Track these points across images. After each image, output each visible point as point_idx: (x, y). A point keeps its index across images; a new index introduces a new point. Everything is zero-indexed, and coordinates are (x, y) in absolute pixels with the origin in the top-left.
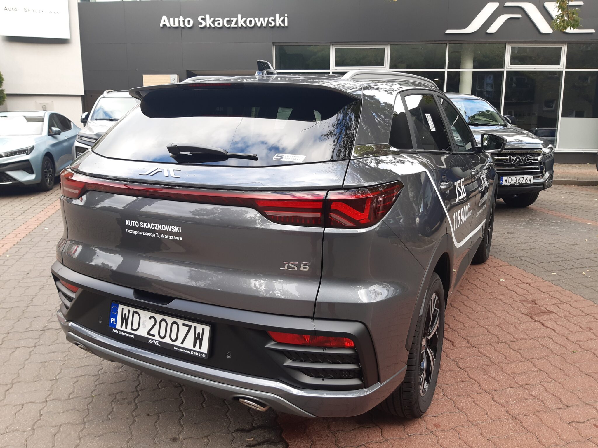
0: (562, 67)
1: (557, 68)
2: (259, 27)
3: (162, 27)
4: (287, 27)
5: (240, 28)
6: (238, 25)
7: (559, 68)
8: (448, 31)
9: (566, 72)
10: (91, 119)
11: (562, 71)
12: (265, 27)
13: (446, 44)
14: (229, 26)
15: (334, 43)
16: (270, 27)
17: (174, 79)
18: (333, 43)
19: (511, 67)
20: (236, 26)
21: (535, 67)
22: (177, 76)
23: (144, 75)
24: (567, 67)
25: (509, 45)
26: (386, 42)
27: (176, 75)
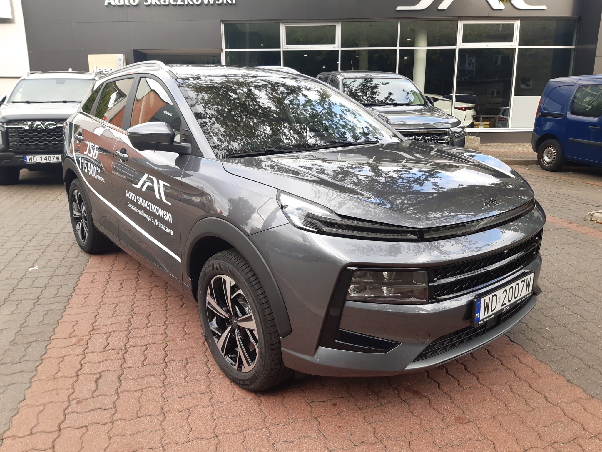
0: (515, 44)
1: (510, 45)
2: (206, 5)
3: (107, 6)
4: (234, 4)
5: (187, 5)
6: (184, 2)
7: (512, 45)
8: (399, 8)
9: (519, 49)
11: (515, 48)
12: (212, 5)
13: (398, 21)
14: (175, 3)
15: (284, 21)
16: (218, 4)
17: (120, 59)
18: (283, 21)
19: (463, 45)
20: (182, 3)
21: (487, 45)
22: (123, 56)
23: (89, 56)
24: (520, 44)
25: (461, 22)
26: (337, 20)
27: (122, 55)
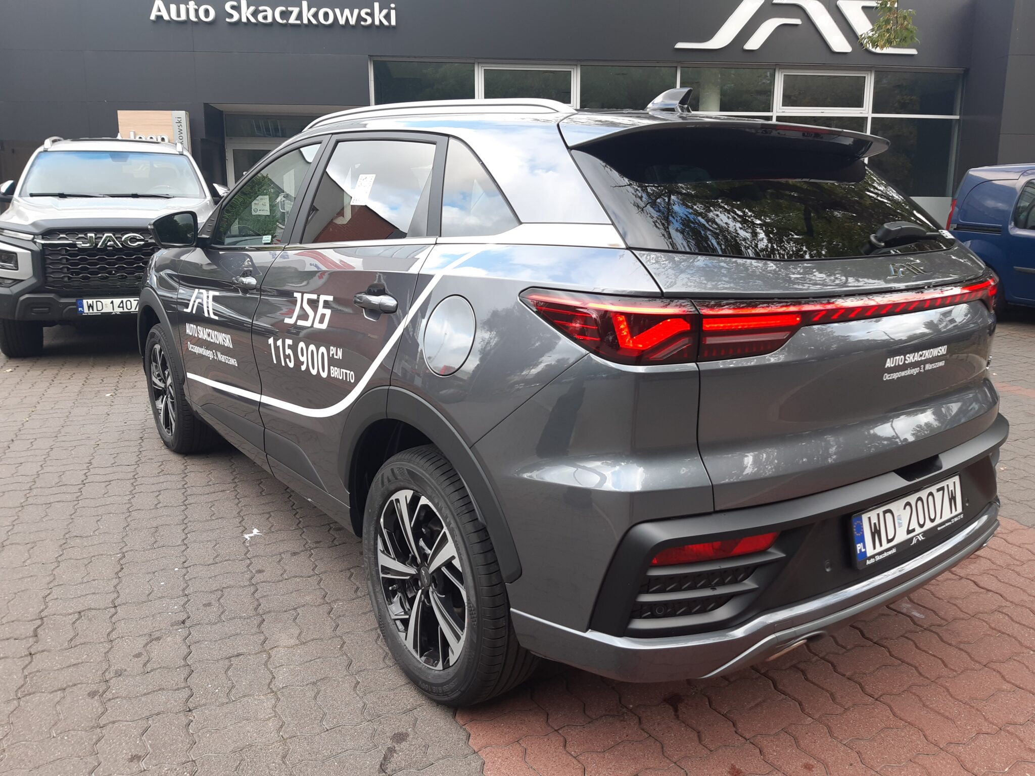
0: (866, 111)
1: (859, 112)
2: (342, 26)
3: (153, 21)
4: (394, 27)
5: (306, 25)
6: (302, 21)
7: (861, 111)
8: (680, 45)
9: (873, 119)
10: (20, 195)
11: (867, 118)
12: (353, 26)
13: (676, 67)
14: (285, 21)
15: (483, 59)
16: (363, 26)
17: (179, 119)
18: (480, 60)
19: (784, 110)
20: (299, 22)
21: (823, 111)
22: (186, 114)
23: (119, 112)
24: (873, 112)
25: (780, 73)
26: (574, 61)
27: (184, 112)
